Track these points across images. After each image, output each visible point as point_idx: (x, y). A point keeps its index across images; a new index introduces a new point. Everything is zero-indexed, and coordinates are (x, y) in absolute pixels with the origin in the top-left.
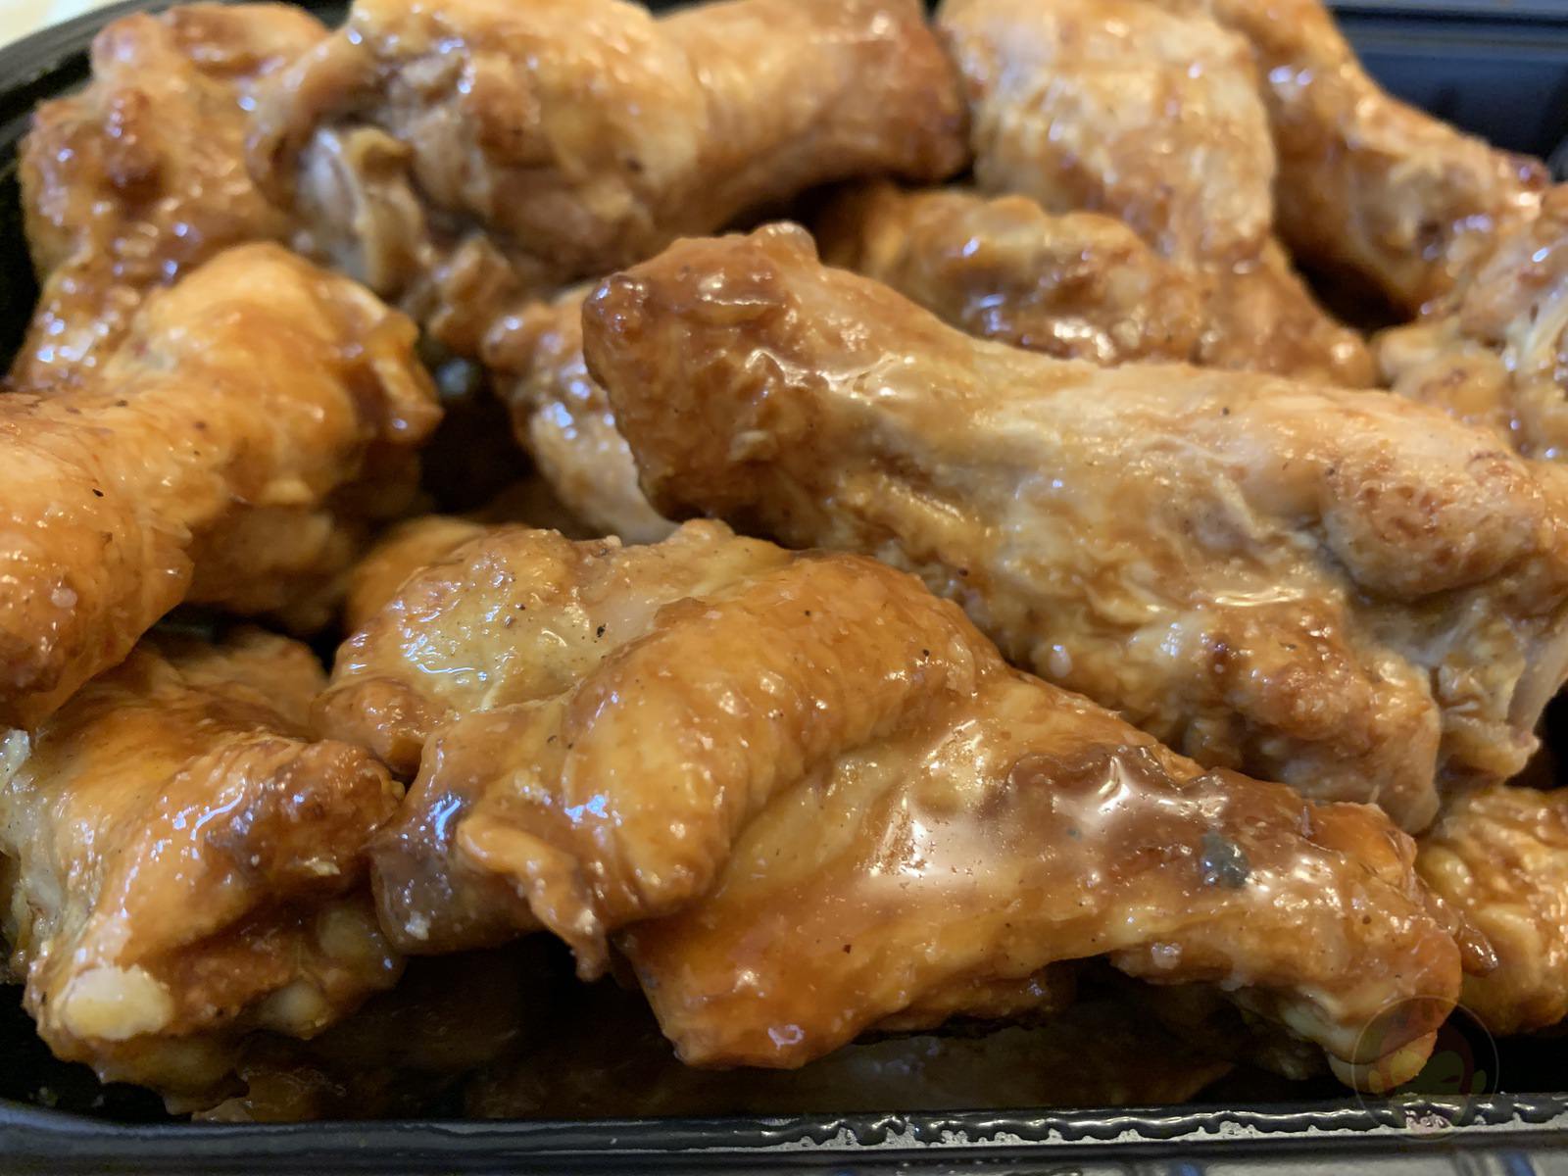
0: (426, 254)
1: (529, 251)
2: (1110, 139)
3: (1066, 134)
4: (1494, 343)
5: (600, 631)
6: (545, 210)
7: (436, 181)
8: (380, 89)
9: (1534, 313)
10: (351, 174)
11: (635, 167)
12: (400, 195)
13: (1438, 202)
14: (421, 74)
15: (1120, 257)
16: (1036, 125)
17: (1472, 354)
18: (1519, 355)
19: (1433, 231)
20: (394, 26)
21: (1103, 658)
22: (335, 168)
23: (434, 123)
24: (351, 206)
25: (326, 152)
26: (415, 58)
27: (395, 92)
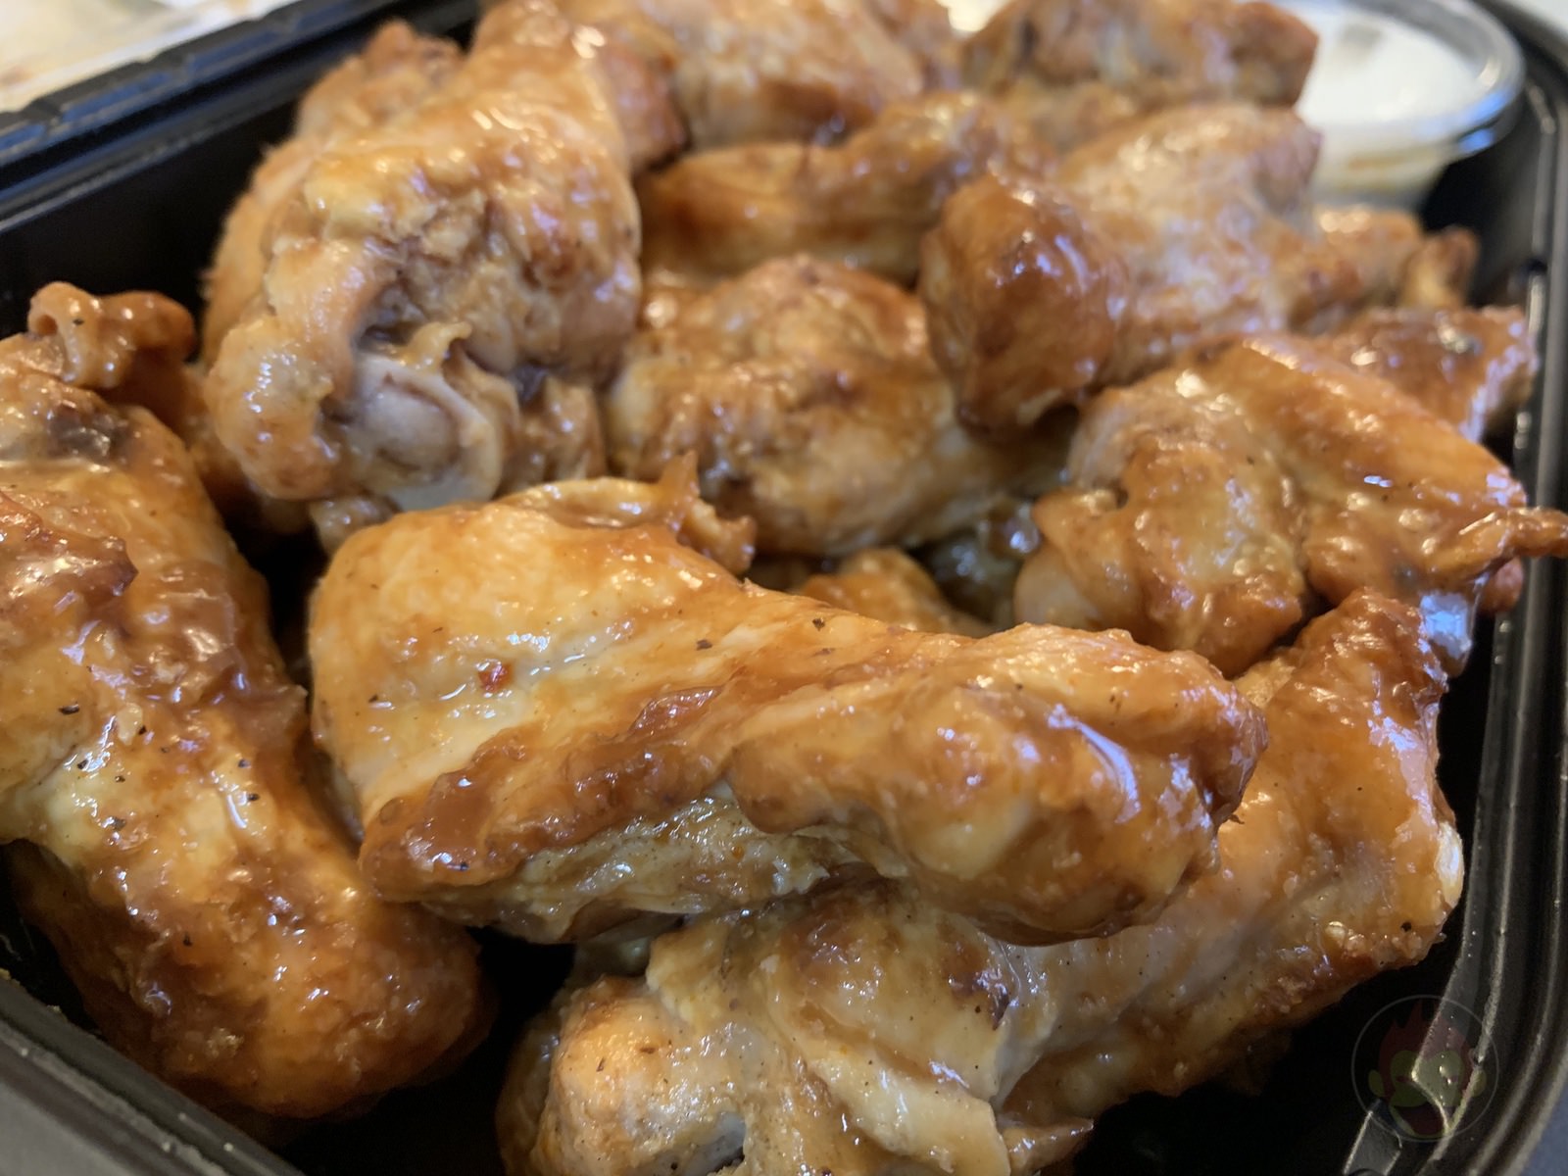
2: (802, 53)
3: (773, 65)
8: (404, 282)
10: (438, 384)
14: (450, 238)
22: (414, 391)
23: (484, 283)
24: (452, 420)
25: (388, 380)
26: (426, 226)
27: (422, 272)
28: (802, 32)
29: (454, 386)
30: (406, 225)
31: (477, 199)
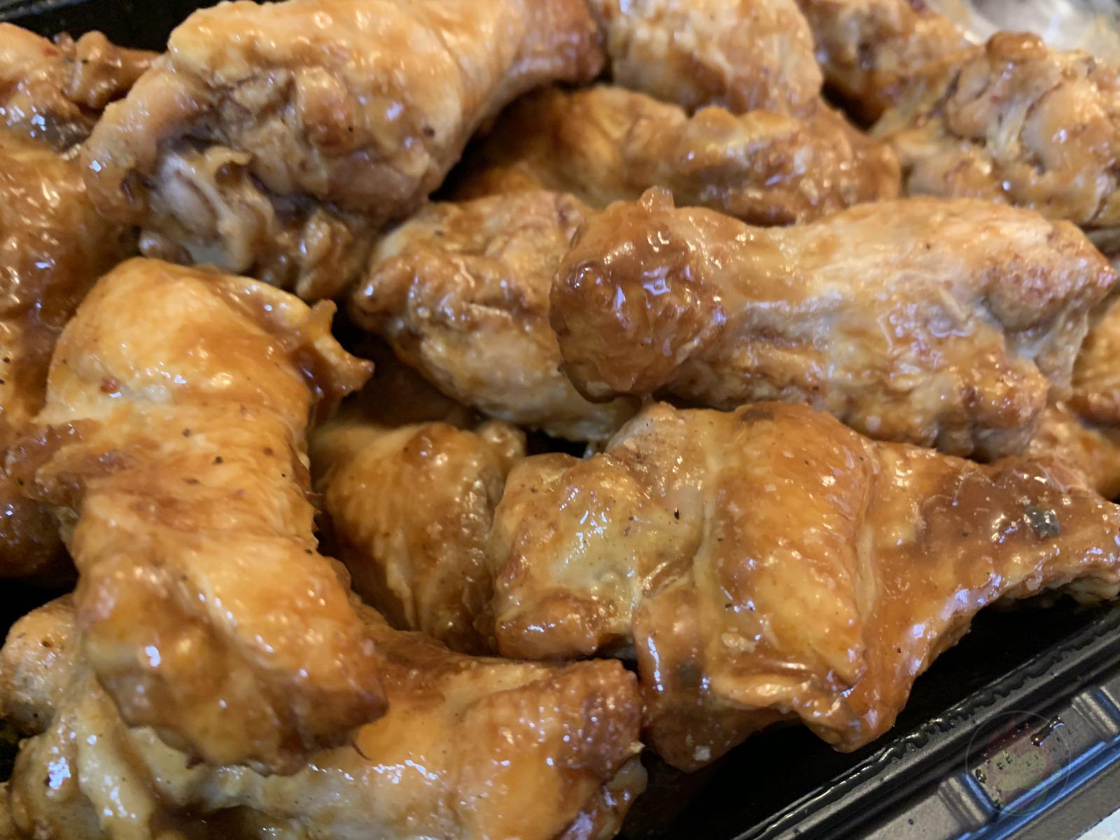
0: (284, 238)
1: (356, 212)
2: (716, 39)
3: (687, 39)
4: (979, 140)
5: (677, 515)
6: (369, 182)
7: (280, 180)
8: (215, 112)
9: (1000, 119)
10: (210, 189)
11: (430, 132)
12: (252, 196)
13: (869, 30)
14: (253, 96)
15: (793, 141)
16: (661, 35)
17: (967, 150)
18: (996, 146)
19: (866, 48)
20: (217, 60)
21: (896, 414)
22: (192, 185)
23: (271, 133)
24: (213, 214)
25: (178, 173)
26: (240, 83)
27: (228, 112)
28: (727, 20)
29: (222, 192)
30: (221, 77)
31: (281, 76)
